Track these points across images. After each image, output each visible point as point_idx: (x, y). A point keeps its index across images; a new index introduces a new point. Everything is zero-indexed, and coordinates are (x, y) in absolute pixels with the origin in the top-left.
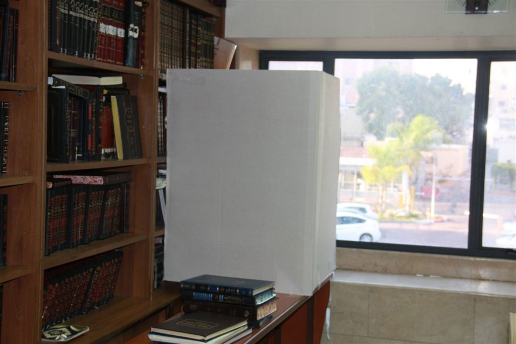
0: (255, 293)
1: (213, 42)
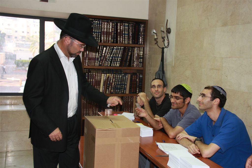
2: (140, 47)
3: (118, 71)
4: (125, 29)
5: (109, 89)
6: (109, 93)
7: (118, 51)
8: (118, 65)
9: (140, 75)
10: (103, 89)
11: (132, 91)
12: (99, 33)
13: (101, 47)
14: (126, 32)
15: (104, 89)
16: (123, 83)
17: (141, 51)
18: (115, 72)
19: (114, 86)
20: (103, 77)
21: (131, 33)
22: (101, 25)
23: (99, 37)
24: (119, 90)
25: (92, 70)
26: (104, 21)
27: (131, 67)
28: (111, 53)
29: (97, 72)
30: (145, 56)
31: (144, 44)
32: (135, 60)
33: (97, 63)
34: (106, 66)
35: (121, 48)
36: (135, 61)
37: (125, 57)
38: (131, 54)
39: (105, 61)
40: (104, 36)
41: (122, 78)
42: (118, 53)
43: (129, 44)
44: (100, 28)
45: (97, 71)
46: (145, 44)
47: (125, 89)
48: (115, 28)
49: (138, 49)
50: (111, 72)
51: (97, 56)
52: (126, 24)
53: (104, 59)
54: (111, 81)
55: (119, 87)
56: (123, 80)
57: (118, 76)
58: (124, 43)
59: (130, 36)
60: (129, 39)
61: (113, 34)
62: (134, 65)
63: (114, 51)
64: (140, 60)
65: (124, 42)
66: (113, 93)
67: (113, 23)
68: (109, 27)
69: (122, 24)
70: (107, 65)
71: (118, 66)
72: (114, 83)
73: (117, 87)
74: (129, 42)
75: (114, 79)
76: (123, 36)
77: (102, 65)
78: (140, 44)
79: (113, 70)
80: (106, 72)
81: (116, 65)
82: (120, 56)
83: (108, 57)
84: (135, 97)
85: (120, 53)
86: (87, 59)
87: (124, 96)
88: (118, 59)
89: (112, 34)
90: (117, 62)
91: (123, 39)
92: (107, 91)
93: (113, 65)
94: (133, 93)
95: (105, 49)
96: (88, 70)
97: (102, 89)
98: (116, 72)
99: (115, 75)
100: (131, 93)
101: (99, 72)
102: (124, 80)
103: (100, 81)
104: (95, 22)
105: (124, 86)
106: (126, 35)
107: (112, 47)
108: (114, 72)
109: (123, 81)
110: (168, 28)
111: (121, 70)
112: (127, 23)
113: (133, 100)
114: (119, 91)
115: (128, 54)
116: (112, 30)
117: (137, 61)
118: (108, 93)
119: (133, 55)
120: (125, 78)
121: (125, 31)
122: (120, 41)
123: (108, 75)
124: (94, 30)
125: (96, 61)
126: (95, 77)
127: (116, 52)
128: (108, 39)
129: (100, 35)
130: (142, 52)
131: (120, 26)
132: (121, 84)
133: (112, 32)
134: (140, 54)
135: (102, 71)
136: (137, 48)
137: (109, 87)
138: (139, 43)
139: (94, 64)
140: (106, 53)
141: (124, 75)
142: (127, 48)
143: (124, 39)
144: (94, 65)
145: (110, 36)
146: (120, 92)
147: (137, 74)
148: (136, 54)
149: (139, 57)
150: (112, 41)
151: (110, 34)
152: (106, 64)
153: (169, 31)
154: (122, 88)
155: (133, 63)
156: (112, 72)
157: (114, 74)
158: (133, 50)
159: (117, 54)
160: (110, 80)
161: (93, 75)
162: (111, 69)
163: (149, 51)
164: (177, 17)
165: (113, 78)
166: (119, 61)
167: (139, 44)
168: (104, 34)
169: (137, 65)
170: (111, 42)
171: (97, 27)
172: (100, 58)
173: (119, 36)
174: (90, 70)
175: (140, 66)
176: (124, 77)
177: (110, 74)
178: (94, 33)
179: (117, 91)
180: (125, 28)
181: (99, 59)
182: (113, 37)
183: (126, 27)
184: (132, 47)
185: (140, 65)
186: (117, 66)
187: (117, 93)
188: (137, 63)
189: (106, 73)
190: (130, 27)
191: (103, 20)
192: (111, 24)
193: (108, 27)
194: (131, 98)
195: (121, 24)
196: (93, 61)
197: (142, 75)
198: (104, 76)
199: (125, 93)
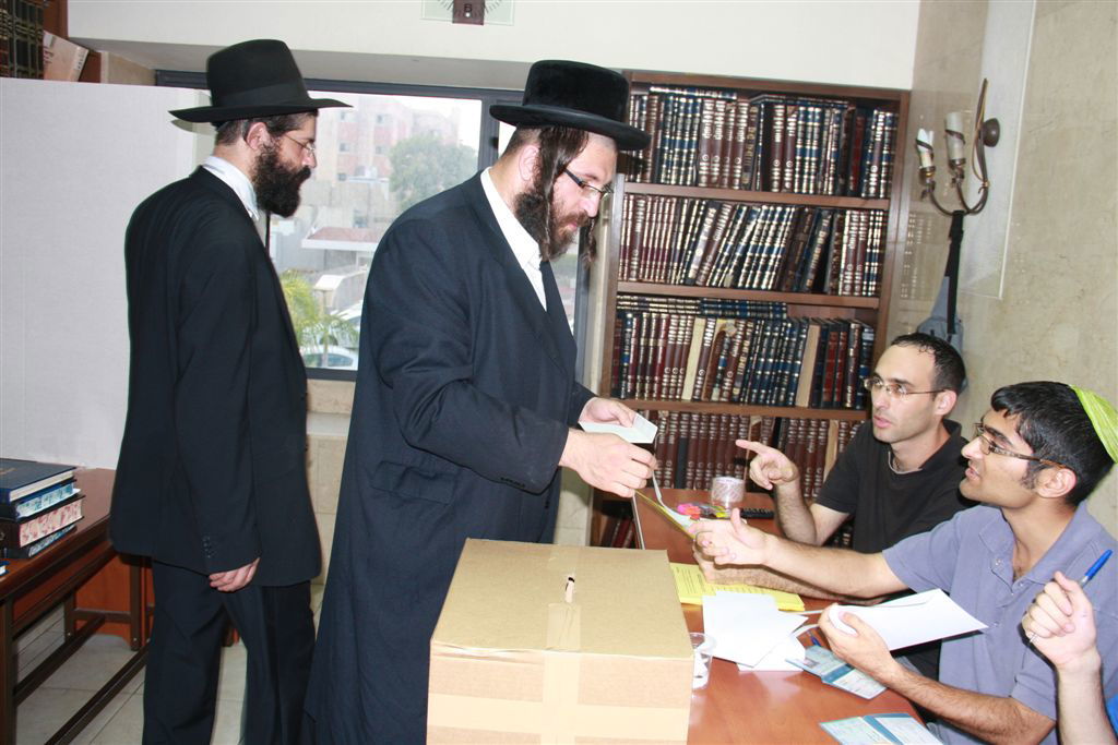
0: (14, 496)
1: (41, 41)
2: (870, 210)
3: (765, 308)
4: (805, 132)
5: (722, 383)
6: (723, 399)
7: (770, 225)
8: (768, 284)
9: (861, 330)
10: (696, 380)
11: (825, 398)
12: (690, 147)
13: (695, 208)
14: (811, 145)
15: (703, 381)
16: (785, 363)
17: (874, 227)
18: (754, 314)
19: (745, 372)
20: (703, 333)
21: (831, 148)
22: (701, 112)
23: (691, 162)
24: (767, 391)
25: (655, 300)
26: (714, 95)
27: (825, 293)
28: (739, 231)
29: (676, 309)
30: (890, 247)
31: (889, 199)
32: (846, 264)
33: (677, 274)
34: (716, 286)
35: (783, 213)
36: (845, 270)
37: (799, 253)
38: (828, 240)
39: (712, 263)
40: (710, 161)
41: (784, 340)
42: (771, 233)
43: (821, 194)
44: (696, 127)
45: (676, 303)
46: (893, 197)
47: (793, 386)
48: (762, 126)
49: (860, 219)
50: (735, 310)
51: (679, 244)
52: (811, 109)
53: (710, 257)
54: (736, 349)
55: (767, 378)
56: (788, 348)
57: (765, 330)
58: (800, 192)
59: (826, 160)
60: (821, 173)
61: (750, 154)
62: (837, 286)
63: (753, 223)
64: (870, 267)
65: (800, 187)
66: (738, 402)
67: (754, 105)
68: (737, 120)
69: (793, 107)
70: (718, 282)
71: (766, 289)
72: (748, 360)
73: (758, 377)
74: (823, 183)
75: (747, 343)
76: (794, 161)
77: (697, 283)
78: (867, 198)
79: (742, 303)
80: (712, 312)
81: (760, 283)
82: (777, 245)
83: (724, 250)
84: (837, 422)
85: (780, 235)
86: (637, 252)
87: (788, 419)
88: (767, 259)
89: (745, 150)
90: (765, 268)
91: (794, 173)
92: (716, 392)
93: (744, 283)
94: (829, 405)
95: (712, 212)
96: (636, 298)
97: (693, 381)
98: (756, 311)
99: (751, 325)
100: (817, 407)
101: (683, 312)
102: (792, 351)
103: (689, 347)
104: (674, 102)
105: (791, 377)
106: (811, 156)
107: (745, 209)
108: (749, 314)
109: (787, 353)
110: (986, 119)
111: (778, 308)
112: (815, 107)
113: (827, 436)
114: (766, 395)
115: (814, 238)
116: (747, 133)
117: (854, 270)
118: (719, 402)
119: (834, 242)
120: (794, 340)
121: (804, 139)
122: (782, 182)
123: (720, 322)
124: (671, 135)
125: (676, 264)
126: (667, 330)
127: (761, 231)
128: (727, 170)
129: (692, 156)
130: (877, 233)
131: (786, 116)
132: (775, 366)
133: (747, 142)
134: (867, 238)
135: (696, 305)
136: (855, 212)
137: (724, 373)
138: (864, 189)
139: (665, 278)
140: (719, 233)
141: (792, 329)
142: (807, 210)
143: (802, 173)
144: (662, 281)
145: (740, 160)
146: (771, 400)
147: (853, 326)
148: (853, 241)
149: (862, 254)
150: (747, 181)
151: (741, 151)
152: (716, 278)
153: (988, 134)
154: (781, 380)
155: (836, 276)
156: (738, 313)
157: (748, 319)
158: (836, 220)
159: (766, 237)
160: (731, 345)
161: (659, 320)
162: (734, 300)
163: (909, 230)
164: (1032, 65)
165: (744, 338)
166: (773, 267)
167: (863, 195)
168: (711, 152)
169: (853, 285)
170: (740, 185)
171: (684, 124)
172: (690, 252)
173: (777, 163)
174: (648, 299)
175: (867, 291)
176: (791, 336)
177: (732, 321)
178: (669, 146)
179: (759, 394)
180: (805, 126)
181: (687, 254)
182: (749, 164)
183: (810, 124)
184: (834, 210)
185: (868, 286)
186: (763, 287)
187: (757, 403)
188: (854, 278)
189: (716, 317)
190: (827, 120)
191: (708, 94)
192: (744, 111)
193: (732, 120)
194: (819, 426)
195: (790, 109)
196: (659, 263)
197: (874, 333)
198: (706, 327)
199: (794, 405)
